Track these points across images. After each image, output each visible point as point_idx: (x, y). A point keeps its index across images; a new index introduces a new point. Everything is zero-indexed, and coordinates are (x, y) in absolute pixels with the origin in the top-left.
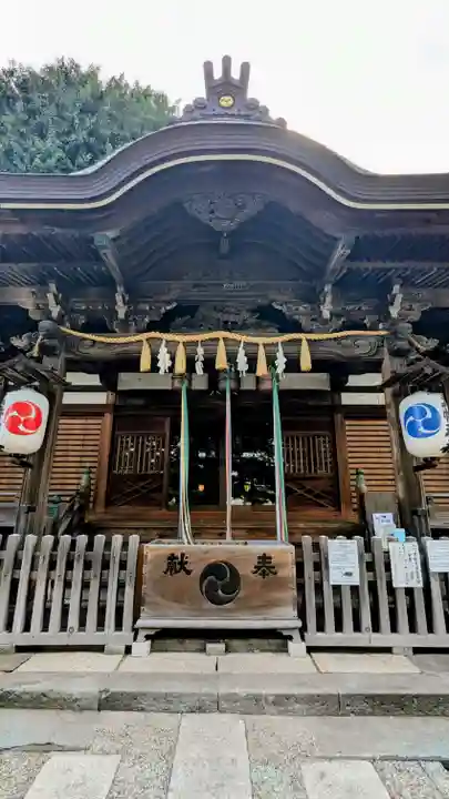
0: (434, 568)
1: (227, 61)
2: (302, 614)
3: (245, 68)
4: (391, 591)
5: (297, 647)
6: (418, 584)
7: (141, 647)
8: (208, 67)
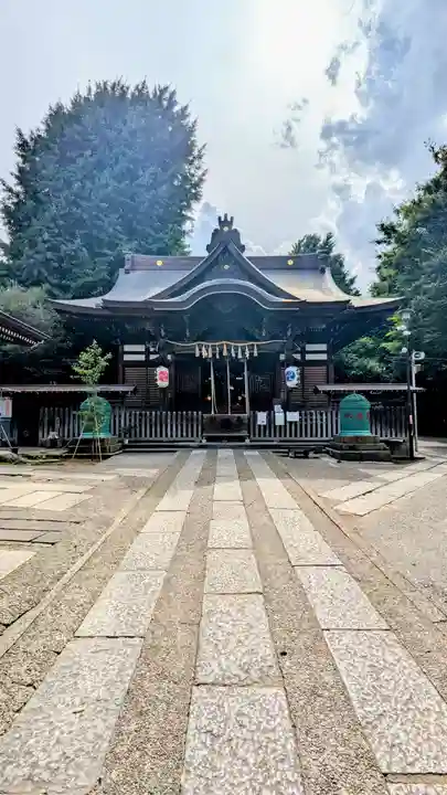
0: (288, 420)
1: (226, 216)
2: (249, 433)
3: (232, 218)
4: (275, 427)
5: (247, 441)
6: (282, 423)
7: (204, 441)
8: (220, 218)
